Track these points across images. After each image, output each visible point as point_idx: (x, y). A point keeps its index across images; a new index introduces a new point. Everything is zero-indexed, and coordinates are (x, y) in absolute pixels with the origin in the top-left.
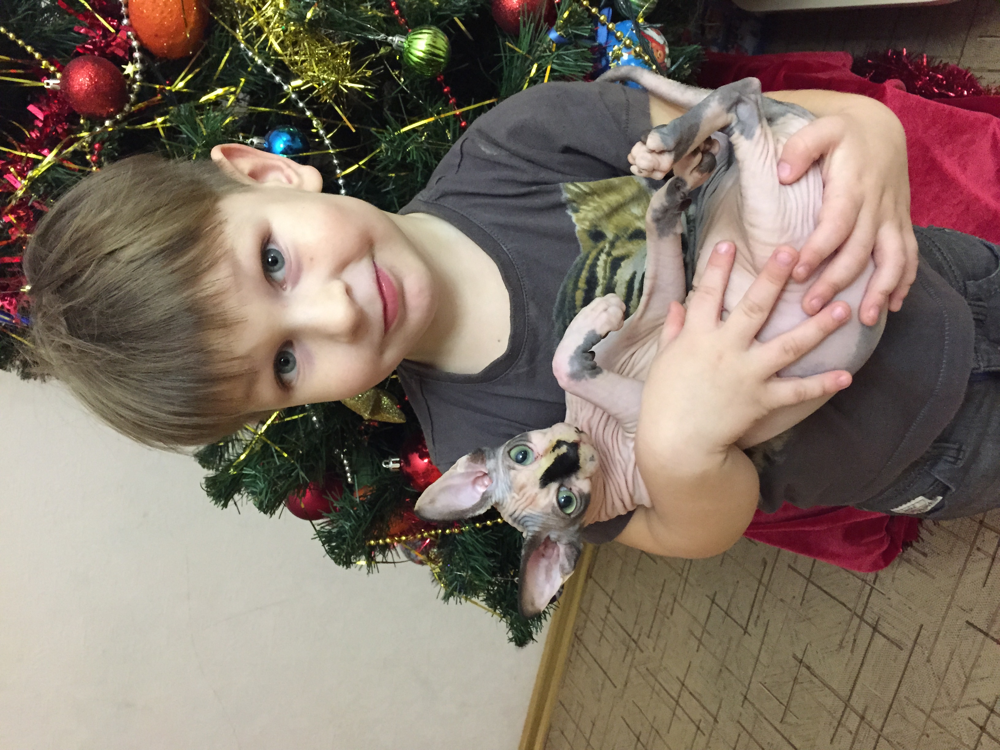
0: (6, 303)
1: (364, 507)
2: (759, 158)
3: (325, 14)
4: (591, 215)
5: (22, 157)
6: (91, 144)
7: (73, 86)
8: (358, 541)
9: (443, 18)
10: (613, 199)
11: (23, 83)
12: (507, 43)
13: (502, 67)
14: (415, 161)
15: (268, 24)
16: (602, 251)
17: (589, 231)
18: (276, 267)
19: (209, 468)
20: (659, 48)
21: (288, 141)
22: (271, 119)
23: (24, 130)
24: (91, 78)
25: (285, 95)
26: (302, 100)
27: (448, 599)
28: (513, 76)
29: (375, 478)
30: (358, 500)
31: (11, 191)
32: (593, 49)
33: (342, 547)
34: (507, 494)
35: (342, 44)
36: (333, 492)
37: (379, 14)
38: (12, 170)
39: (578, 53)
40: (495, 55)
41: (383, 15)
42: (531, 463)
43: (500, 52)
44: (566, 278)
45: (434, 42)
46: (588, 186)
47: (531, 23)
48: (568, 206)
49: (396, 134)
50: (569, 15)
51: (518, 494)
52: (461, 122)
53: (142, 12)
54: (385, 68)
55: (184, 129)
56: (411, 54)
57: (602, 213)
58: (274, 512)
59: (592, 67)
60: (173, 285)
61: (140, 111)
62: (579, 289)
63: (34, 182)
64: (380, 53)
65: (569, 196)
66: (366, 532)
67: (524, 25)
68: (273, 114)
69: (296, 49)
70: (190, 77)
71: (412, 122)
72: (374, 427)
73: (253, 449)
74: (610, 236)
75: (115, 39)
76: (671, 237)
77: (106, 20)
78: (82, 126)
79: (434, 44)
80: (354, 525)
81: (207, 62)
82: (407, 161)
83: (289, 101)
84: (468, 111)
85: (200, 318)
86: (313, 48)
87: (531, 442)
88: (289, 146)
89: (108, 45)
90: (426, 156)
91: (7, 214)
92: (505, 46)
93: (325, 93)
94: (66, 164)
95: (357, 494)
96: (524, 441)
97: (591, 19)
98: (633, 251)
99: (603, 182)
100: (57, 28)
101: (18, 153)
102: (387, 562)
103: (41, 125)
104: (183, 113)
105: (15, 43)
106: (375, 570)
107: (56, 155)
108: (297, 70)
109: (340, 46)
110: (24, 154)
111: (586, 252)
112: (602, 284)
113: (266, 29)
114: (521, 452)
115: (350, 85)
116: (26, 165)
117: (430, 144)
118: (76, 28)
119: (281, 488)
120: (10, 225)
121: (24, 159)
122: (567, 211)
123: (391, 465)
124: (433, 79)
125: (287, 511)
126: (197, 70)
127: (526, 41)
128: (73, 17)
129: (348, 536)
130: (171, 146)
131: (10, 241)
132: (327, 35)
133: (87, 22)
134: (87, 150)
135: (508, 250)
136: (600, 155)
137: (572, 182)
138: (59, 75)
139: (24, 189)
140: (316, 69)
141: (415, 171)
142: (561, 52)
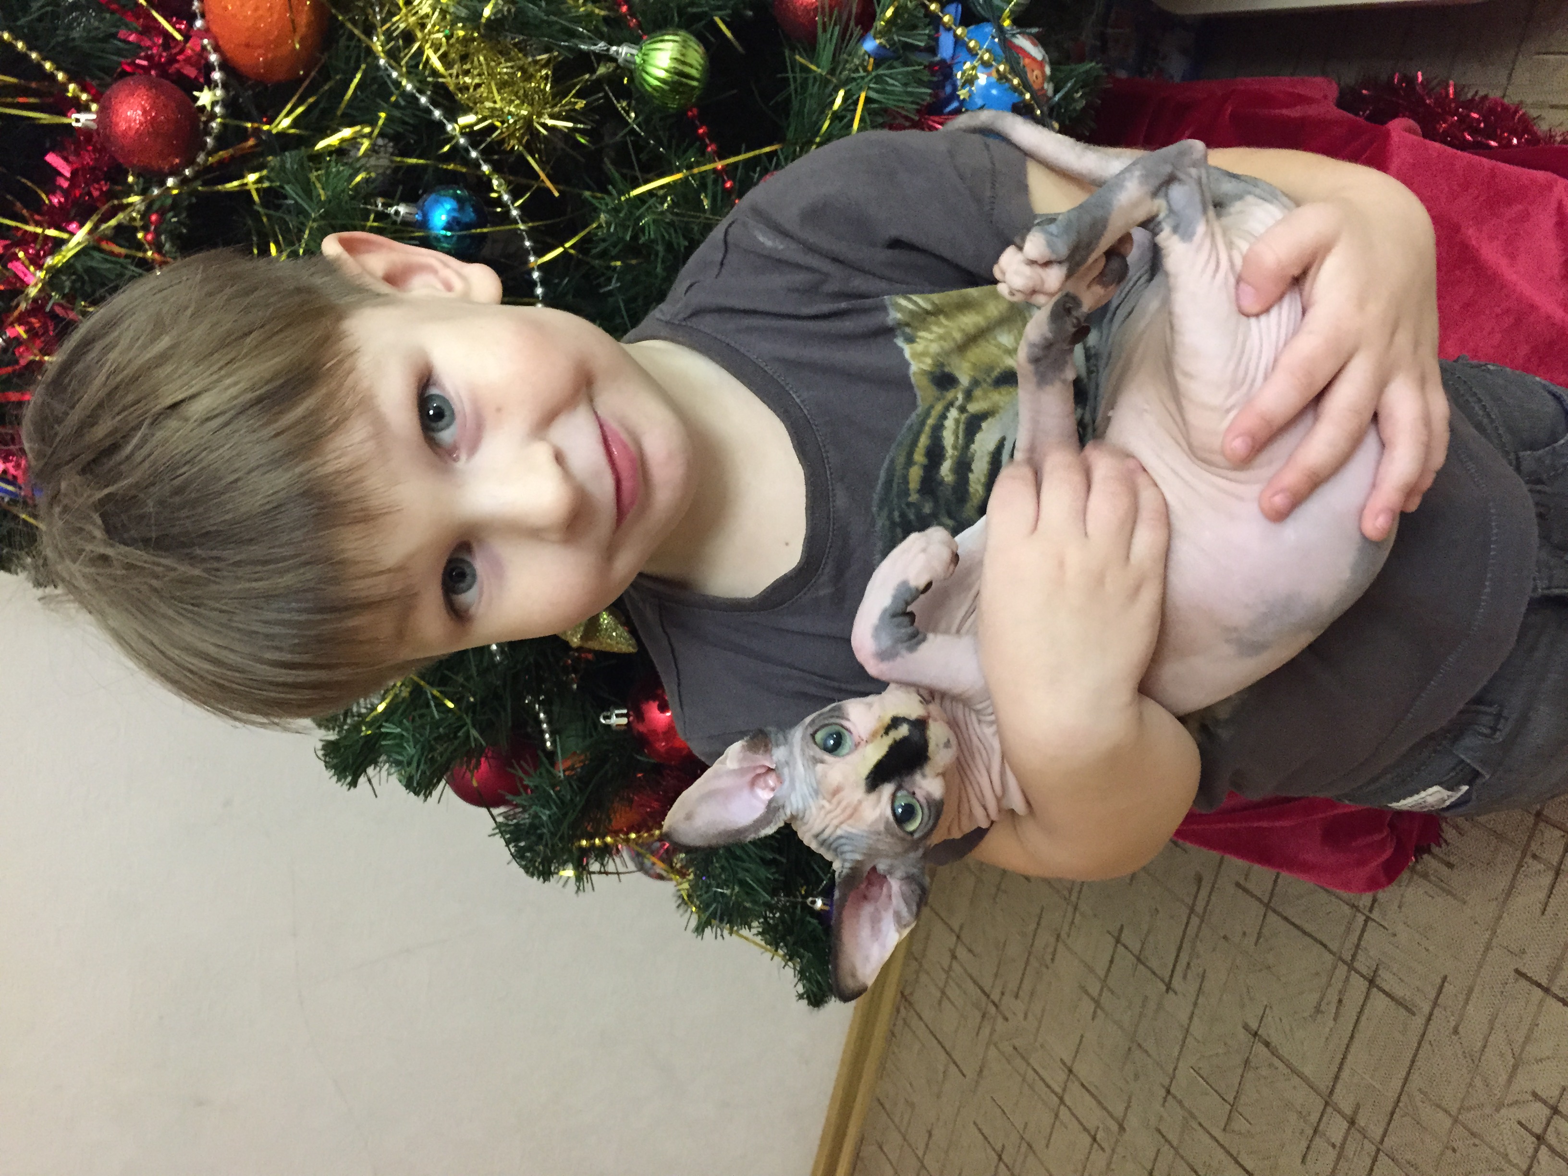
0: (10, 466)
1: (571, 786)
2: (1203, 271)
3: (513, 10)
4: (934, 348)
5: (36, 235)
6: (145, 215)
7: (117, 124)
8: (561, 838)
9: (697, 17)
10: (970, 321)
11: (40, 119)
12: (798, 57)
13: (790, 95)
14: (652, 241)
15: (423, 26)
16: (951, 404)
17: (931, 373)
18: (441, 424)
19: (328, 728)
20: (1035, 66)
21: (453, 210)
22: (426, 177)
23: (40, 192)
24: (145, 112)
25: (450, 138)
26: (475, 147)
27: (703, 931)
28: (806, 110)
29: (588, 742)
30: (562, 775)
31: (18, 288)
32: (930, 67)
33: (536, 848)
34: (812, 803)
35: (539, 58)
36: (522, 762)
37: (597, 11)
38: (21, 255)
39: (908, 73)
40: (779, 76)
41: (603, 13)
42: (848, 754)
43: (787, 72)
44: (894, 446)
45: (683, 55)
46: (928, 300)
47: (835, 24)
48: (898, 332)
49: (623, 198)
50: (895, 13)
51: (830, 802)
52: (724, 182)
53: (226, 8)
54: (606, 96)
55: (291, 192)
56: (647, 73)
57: (952, 344)
58: (430, 793)
59: (930, 95)
60: (280, 453)
61: (221, 162)
62: (915, 464)
63: (55, 273)
64: (598, 73)
65: (899, 316)
66: (574, 826)
67: (825, 30)
68: (430, 170)
69: (467, 67)
70: (300, 110)
71: (647, 182)
72: (587, 661)
73: (396, 696)
74: (964, 380)
75: (182, 51)
76: (1058, 385)
77: (169, 22)
78: (131, 186)
79: (682, 58)
80: (555, 814)
81: (326, 87)
82: (641, 242)
83: (455, 148)
84: (735, 165)
85: (323, 508)
86: (493, 64)
87: (848, 720)
88: (454, 218)
89: (172, 60)
90: (669, 234)
91: (12, 324)
92: (794, 62)
93: (512, 135)
94: (105, 246)
95: (561, 766)
96: (838, 717)
97: (928, 20)
98: (1002, 404)
99: (954, 294)
100: (93, 34)
101: (30, 228)
102: (607, 873)
103: (66, 185)
104: (288, 166)
105: (25, 57)
106: (588, 886)
107: (90, 232)
108: (468, 99)
109: (536, 62)
110: (39, 230)
111: (927, 406)
112: (951, 457)
113: (419, 35)
114: (832, 735)
115: (550, 122)
116: (42, 248)
117: (677, 214)
118: (122, 33)
119: (441, 755)
120: (17, 341)
121: (41, 238)
122: (896, 340)
123: (614, 721)
124: (681, 113)
125: (449, 793)
126: (311, 100)
127: (826, 54)
128: (117, 16)
129: (545, 831)
130: (269, 217)
131: (17, 367)
132: (515, 45)
133: (138, 24)
134: (139, 224)
135: (802, 401)
136: (947, 253)
137: (904, 294)
138: (94, 107)
139: (40, 285)
140: (498, 98)
141: (653, 257)
142: (881, 71)
